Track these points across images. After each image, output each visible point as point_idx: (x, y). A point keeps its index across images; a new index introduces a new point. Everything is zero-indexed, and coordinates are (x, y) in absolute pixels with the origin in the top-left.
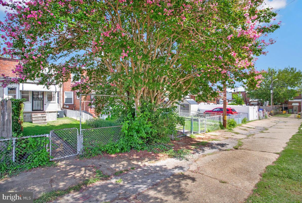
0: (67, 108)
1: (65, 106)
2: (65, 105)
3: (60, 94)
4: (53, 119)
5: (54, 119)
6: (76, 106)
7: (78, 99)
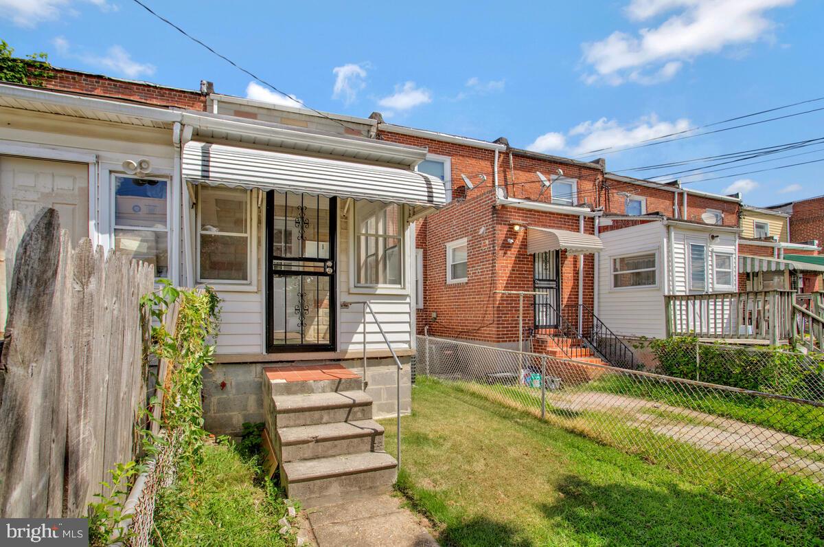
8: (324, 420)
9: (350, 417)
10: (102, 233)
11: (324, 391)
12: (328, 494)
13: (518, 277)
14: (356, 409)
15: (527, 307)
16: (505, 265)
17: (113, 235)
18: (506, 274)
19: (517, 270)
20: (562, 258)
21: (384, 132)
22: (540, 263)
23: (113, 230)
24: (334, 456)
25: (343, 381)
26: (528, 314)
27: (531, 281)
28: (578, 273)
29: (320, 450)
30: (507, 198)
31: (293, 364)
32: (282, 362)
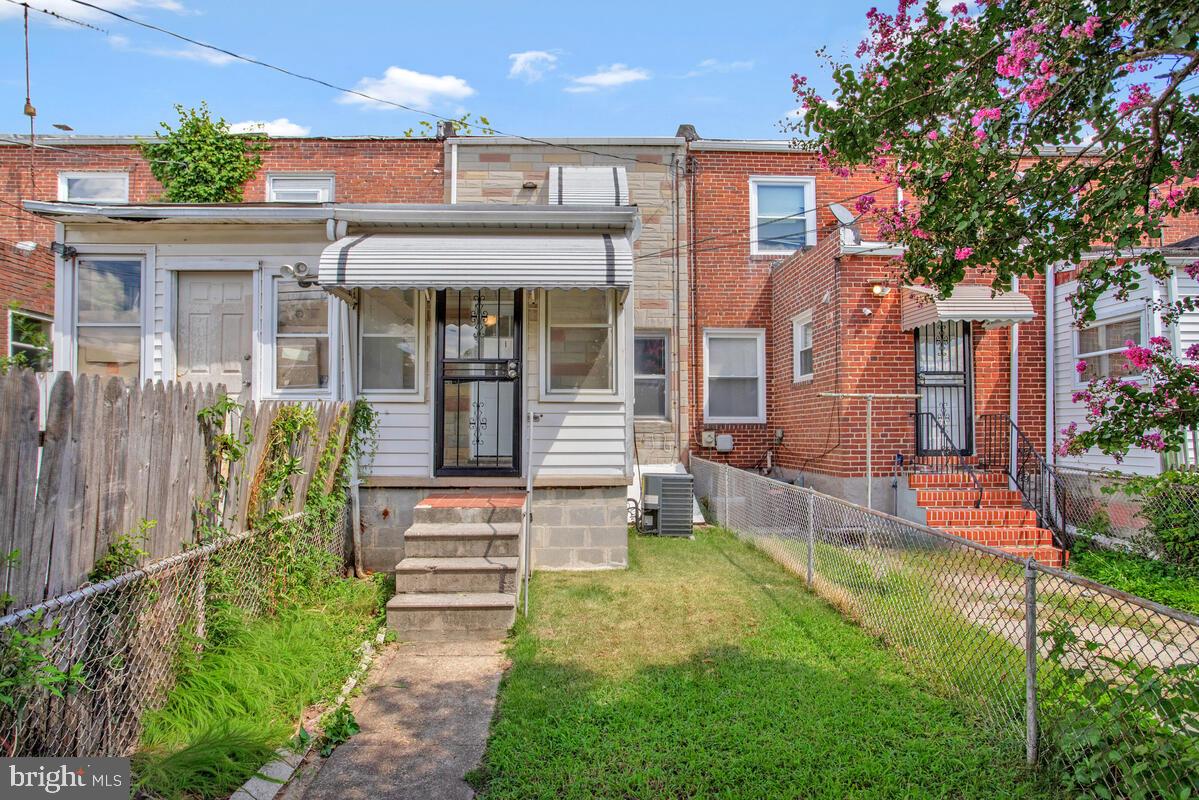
0: (724, 456)
1: (707, 438)
2: (710, 428)
3: (674, 349)
4: (597, 558)
5: (607, 552)
6: (789, 442)
7: (804, 385)
8: (459, 553)
9: (490, 552)
10: (265, 343)
11: (473, 522)
12: (429, 629)
13: (882, 370)
14: (499, 542)
15: (902, 419)
16: (858, 352)
17: (275, 344)
18: (859, 364)
19: (881, 359)
20: (974, 333)
21: (700, 152)
22: (930, 346)
23: (275, 340)
24: (455, 592)
25: (498, 510)
26: (904, 430)
27: (909, 375)
28: (1009, 359)
29: (439, 583)
30: (859, 244)
31: (468, 491)
32: (454, 488)
